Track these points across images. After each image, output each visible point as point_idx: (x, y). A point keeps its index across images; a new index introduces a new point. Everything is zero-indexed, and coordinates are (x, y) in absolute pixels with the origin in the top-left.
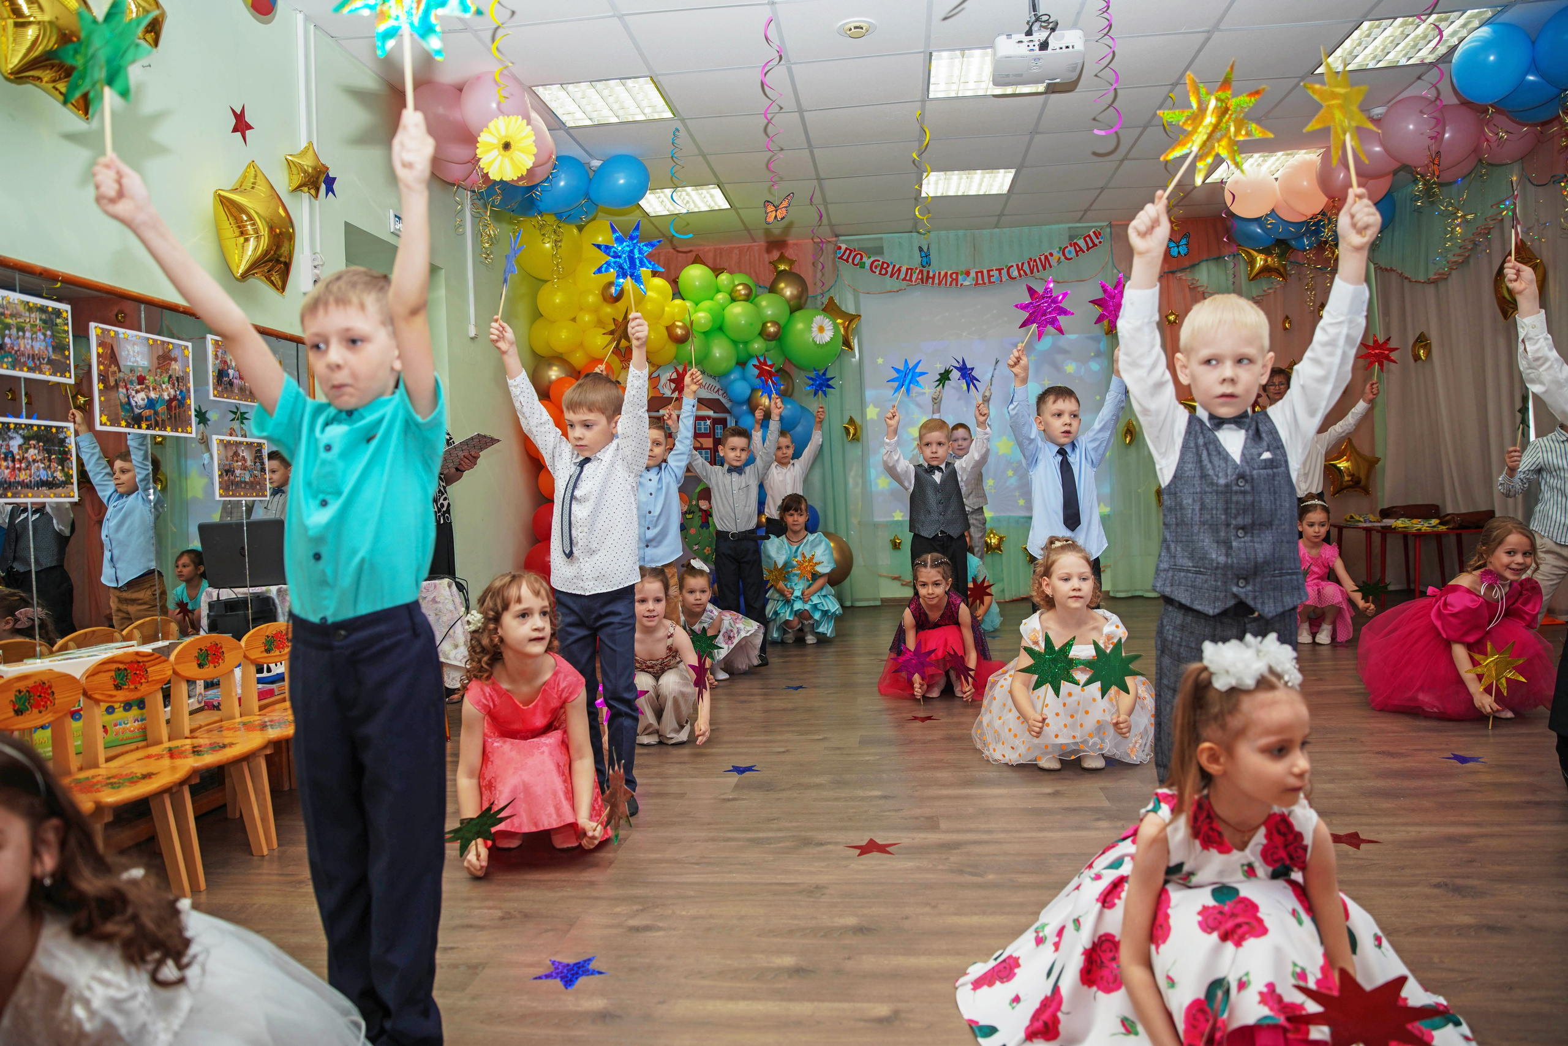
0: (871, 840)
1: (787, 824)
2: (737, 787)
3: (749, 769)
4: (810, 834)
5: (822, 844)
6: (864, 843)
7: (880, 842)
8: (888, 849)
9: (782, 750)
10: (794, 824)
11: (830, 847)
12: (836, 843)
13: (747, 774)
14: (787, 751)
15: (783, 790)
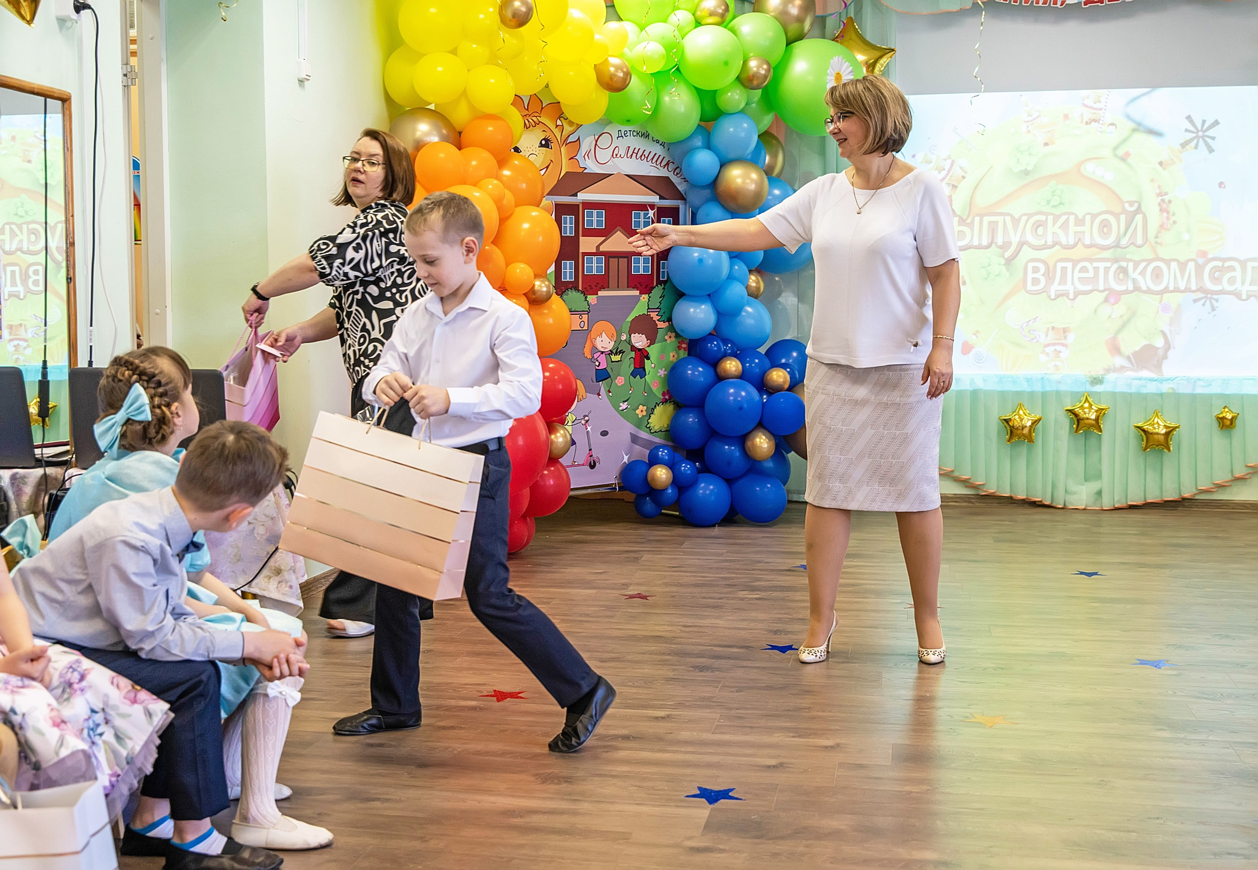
2: (709, 827)
3: (725, 794)
9: (773, 762)
13: (723, 803)
14: (781, 765)
15: (782, 838)
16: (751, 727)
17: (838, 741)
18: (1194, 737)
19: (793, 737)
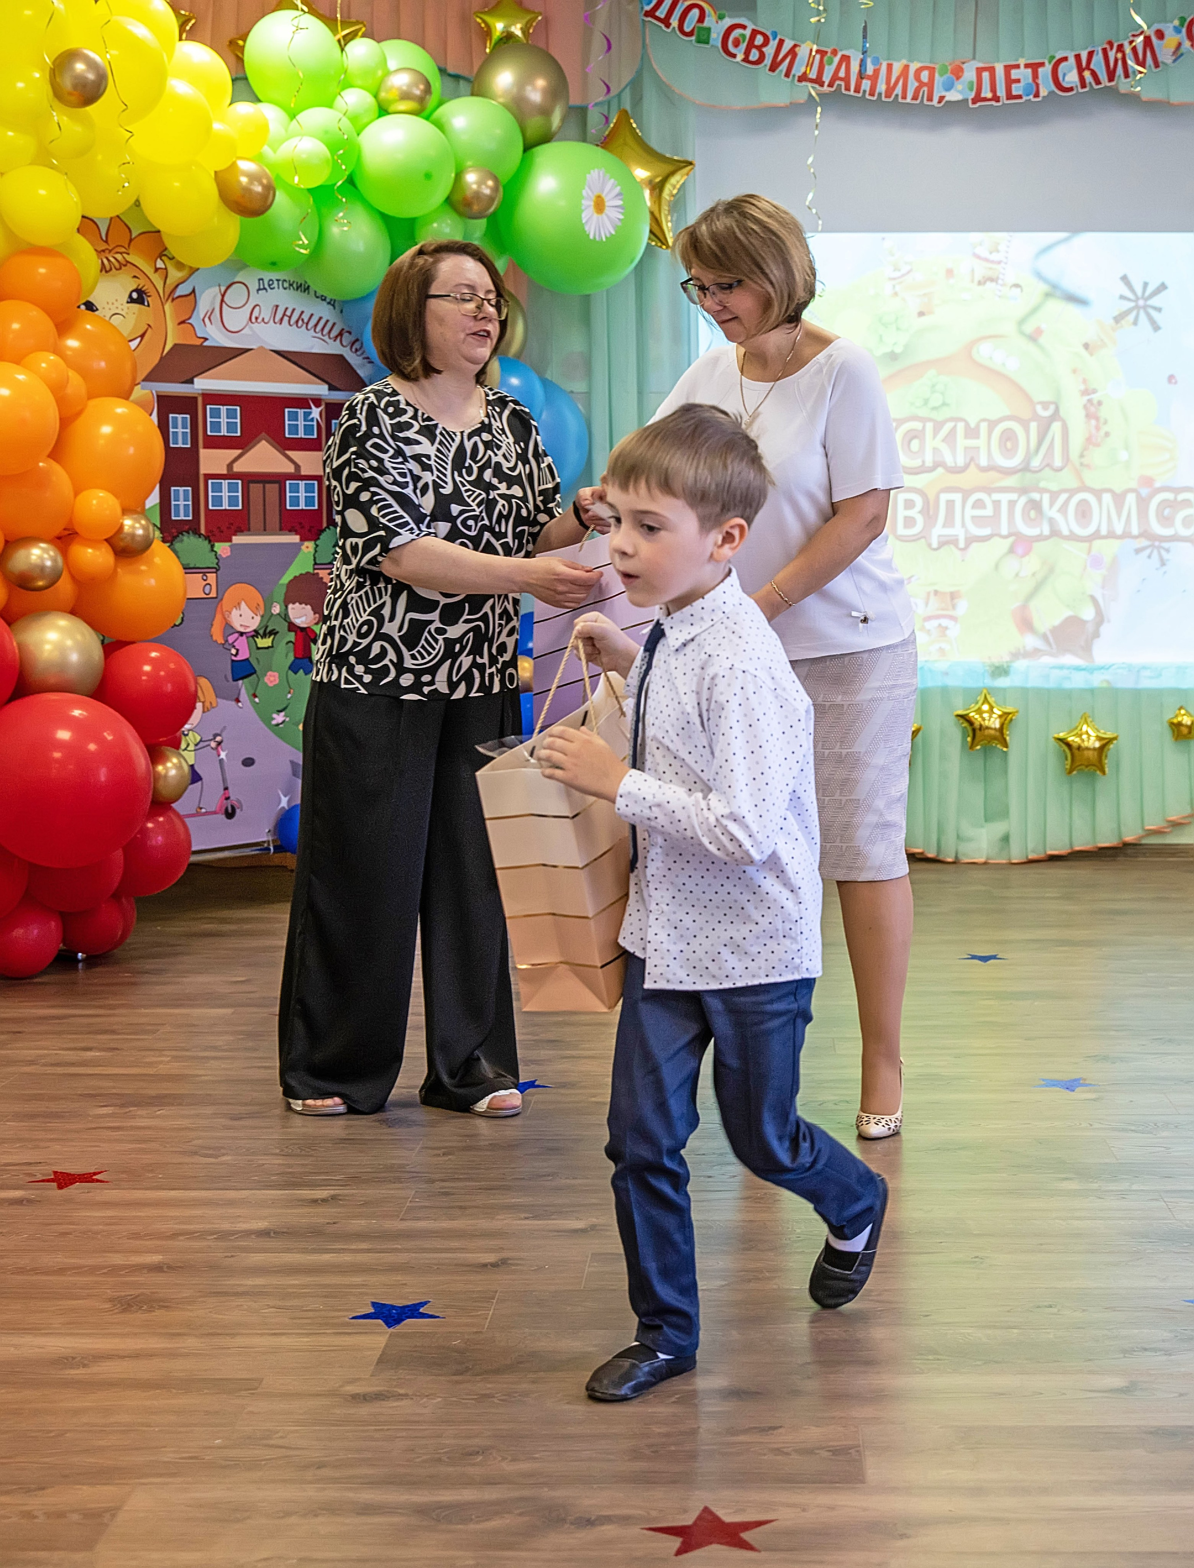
0: (706, 1510)
1: (508, 1467)
2: (385, 1361)
3: (413, 1311)
4: (560, 1494)
5: (589, 1522)
6: (688, 1520)
7: (728, 1516)
8: (746, 1536)
9: (491, 1258)
10: (525, 1466)
11: (609, 1530)
12: (625, 1520)
13: (410, 1324)
14: (504, 1262)
15: (497, 1371)
16: (461, 1207)
17: (594, 1220)
18: (1112, 1186)
19: (526, 1218)
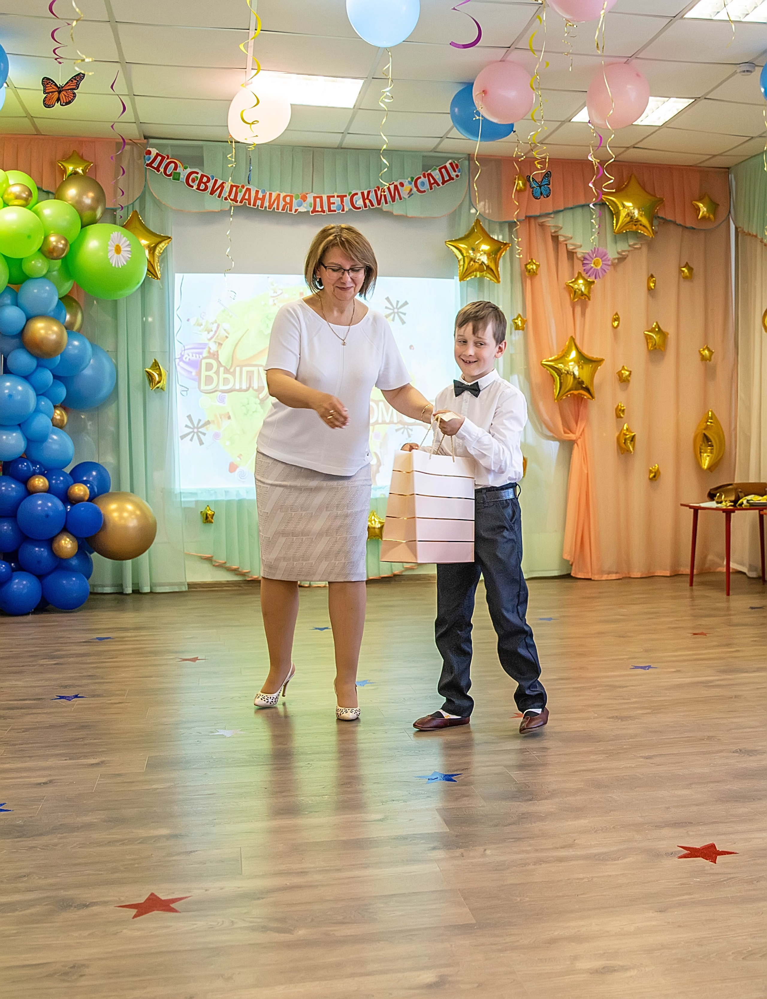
0: (152, 894)
1: (42, 882)
4: (70, 893)
5: (86, 906)
6: (142, 900)
7: (163, 897)
8: (173, 905)
9: (44, 780)
10: (51, 881)
11: (95, 909)
12: (105, 903)
14: (51, 781)
15: (41, 835)
16: (29, 757)
17: (104, 759)
19: (66, 760)
